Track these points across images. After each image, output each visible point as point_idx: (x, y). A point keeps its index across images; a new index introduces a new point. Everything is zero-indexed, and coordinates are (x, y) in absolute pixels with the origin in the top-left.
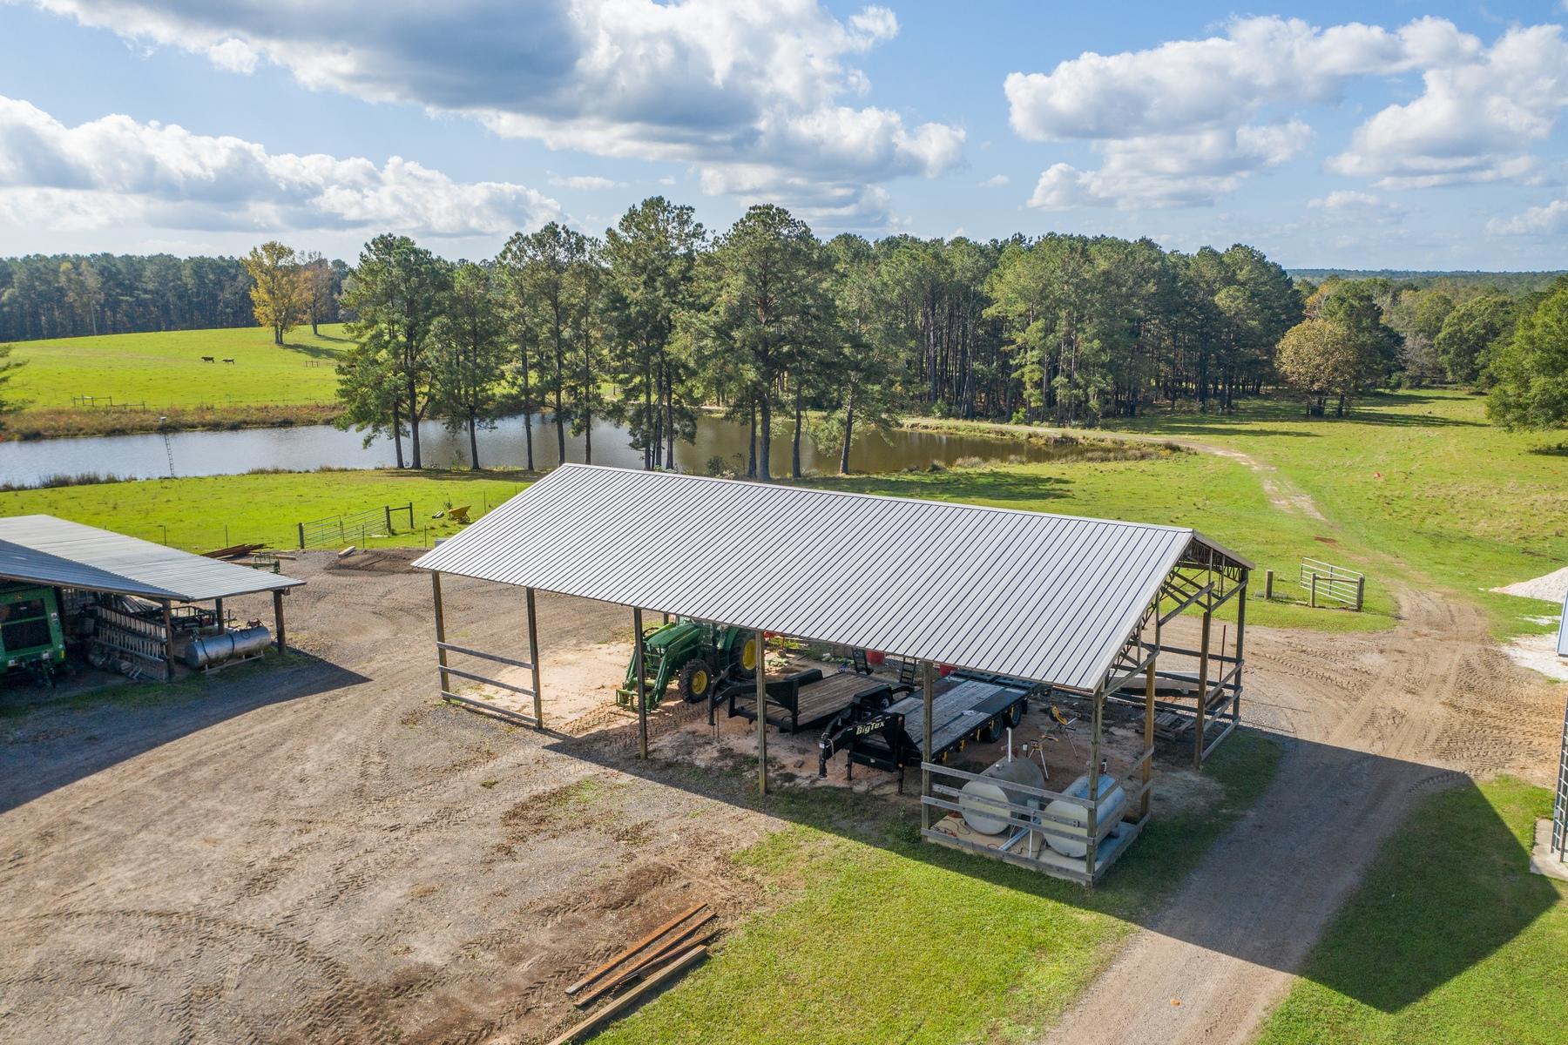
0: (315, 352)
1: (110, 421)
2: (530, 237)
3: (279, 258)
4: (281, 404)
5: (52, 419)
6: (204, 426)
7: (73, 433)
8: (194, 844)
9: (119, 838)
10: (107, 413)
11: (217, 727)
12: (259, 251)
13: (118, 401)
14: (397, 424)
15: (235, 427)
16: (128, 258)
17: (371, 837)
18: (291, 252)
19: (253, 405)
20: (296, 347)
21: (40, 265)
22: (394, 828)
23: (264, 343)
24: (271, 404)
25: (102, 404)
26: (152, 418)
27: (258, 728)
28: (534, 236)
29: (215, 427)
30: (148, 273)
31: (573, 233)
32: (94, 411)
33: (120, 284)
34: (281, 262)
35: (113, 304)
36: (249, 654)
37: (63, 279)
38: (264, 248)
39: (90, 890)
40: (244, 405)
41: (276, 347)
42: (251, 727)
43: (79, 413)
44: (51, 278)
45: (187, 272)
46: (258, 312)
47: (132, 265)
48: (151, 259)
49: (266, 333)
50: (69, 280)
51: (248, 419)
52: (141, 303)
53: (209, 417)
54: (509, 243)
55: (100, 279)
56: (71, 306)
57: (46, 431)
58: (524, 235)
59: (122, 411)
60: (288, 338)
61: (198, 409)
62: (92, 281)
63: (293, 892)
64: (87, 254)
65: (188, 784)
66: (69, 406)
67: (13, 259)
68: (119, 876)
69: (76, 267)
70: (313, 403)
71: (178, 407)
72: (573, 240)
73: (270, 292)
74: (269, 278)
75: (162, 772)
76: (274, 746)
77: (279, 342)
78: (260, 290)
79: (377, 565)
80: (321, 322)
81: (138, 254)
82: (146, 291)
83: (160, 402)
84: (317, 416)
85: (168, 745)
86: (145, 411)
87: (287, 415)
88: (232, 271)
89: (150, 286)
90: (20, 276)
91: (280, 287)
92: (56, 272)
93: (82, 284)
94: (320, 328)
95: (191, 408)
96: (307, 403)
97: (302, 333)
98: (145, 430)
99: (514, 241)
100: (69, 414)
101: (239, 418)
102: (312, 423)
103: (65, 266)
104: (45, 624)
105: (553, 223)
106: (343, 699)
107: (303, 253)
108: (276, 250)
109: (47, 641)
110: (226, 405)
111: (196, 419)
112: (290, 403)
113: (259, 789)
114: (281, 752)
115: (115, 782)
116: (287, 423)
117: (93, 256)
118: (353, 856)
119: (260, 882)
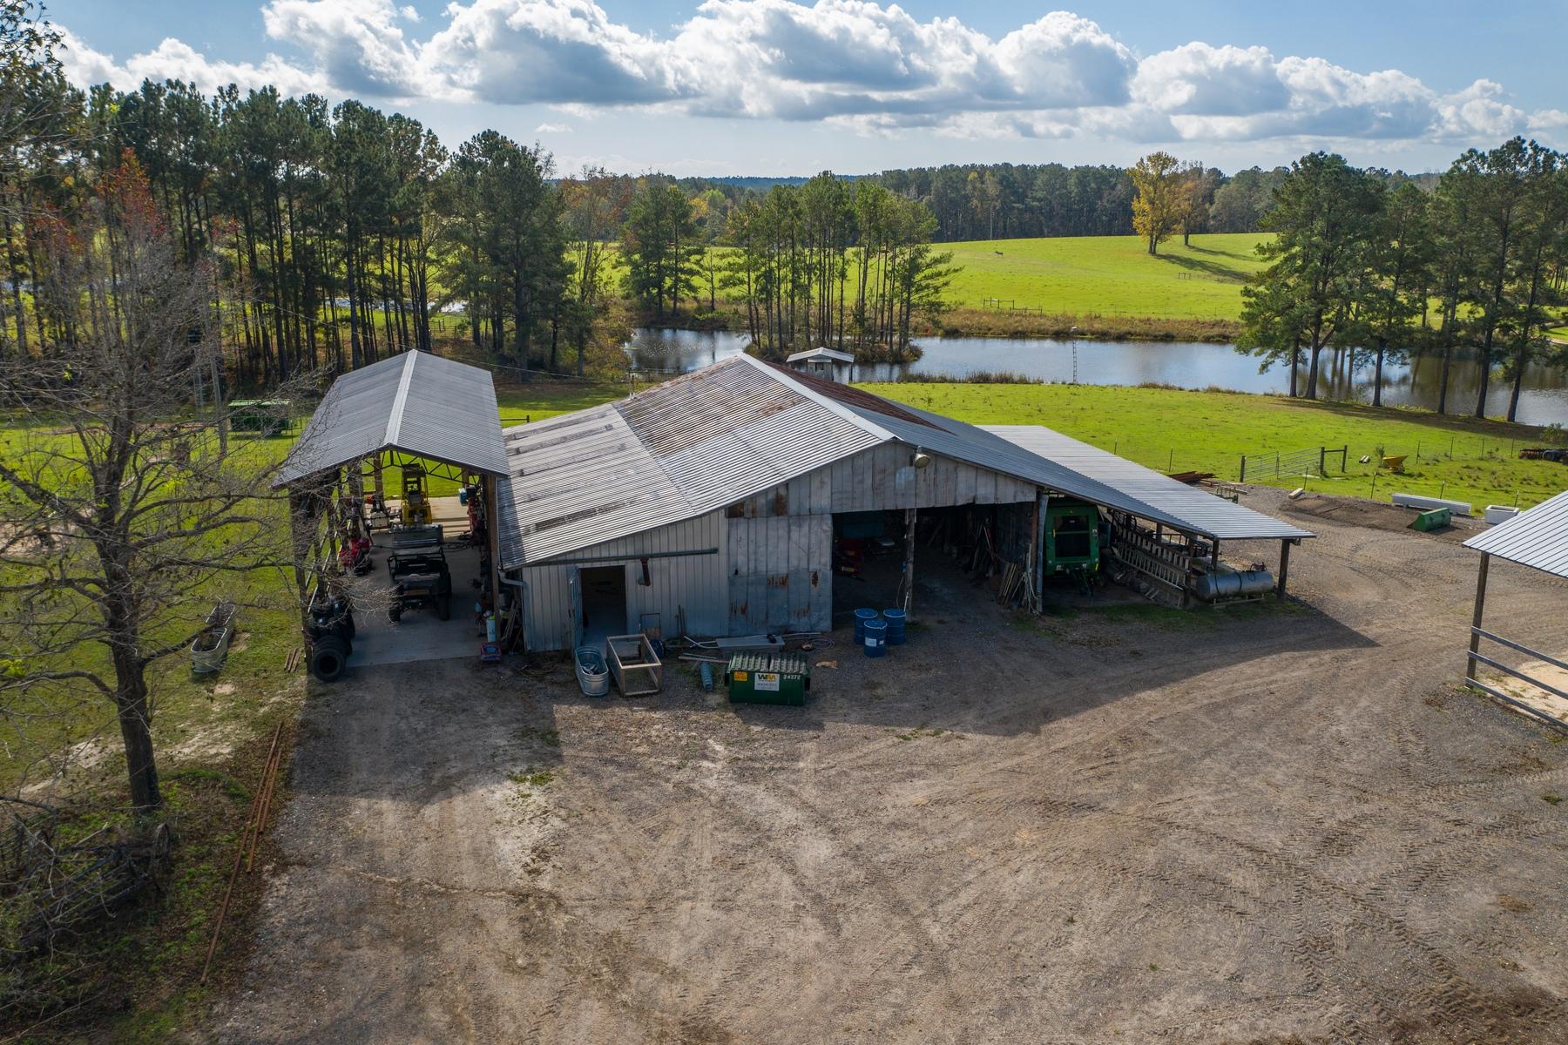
0: (1190, 264)
1: (1013, 323)
2: (1487, 154)
3: (1163, 168)
4: (1163, 318)
5: (967, 319)
6: (1093, 334)
7: (983, 333)
8: (1257, 783)
9: (1188, 759)
10: (1011, 315)
11: (1242, 666)
12: (1145, 161)
13: (1019, 305)
14: (1297, 351)
15: (1121, 338)
16: (1024, 167)
17: (1436, 825)
18: (1175, 162)
19: (1137, 316)
20: (1169, 258)
21: (953, 174)
22: (1458, 823)
23: (1138, 252)
24: (1153, 317)
25: (1006, 306)
26: (1049, 323)
27: (1279, 676)
28: (1493, 153)
29: (1102, 337)
30: (1039, 182)
31: (1542, 149)
32: (999, 313)
33: (1015, 193)
34: (1165, 173)
35: (1006, 210)
36: (1251, 595)
37: (969, 187)
38: (1149, 159)
39: (1180, 805)
40: (1128, 316)
41: (1151, 258)
42: (1272, 673)
43: (987, 314)
44: (960, 186)
45: (1072, 181)
46: (1137, 221)
47: (1027, 174)
48: (1043, 169)
49: (1140, 242)
50: (974, 188)
51: (1133, 330)
52: (1031, 210)
53: (1097, 326)
54: (1458, 162)
55: (999, 187)
56: (974, 210)
57: (963, 327)
58: (1480, 152)
59: (1023, 314)
60: (1161, 248)
61: (1086, 317)
62: (992, 189)
63: (1372, 863)
64: (991, 164)
65: (1232, 719)
66: (979, 307)
67: (932, 169)
68: (1200, 798)
69: (981, 176)
70: (1192, 318)
71: (1069, 314)
72: (1541, 158)
73: (1152, 202)
74: (1151, 188)
75: (1206, 702)
76: (1301, 698)
77: (1153, 252)
78: (1142, 200)
79: (1334, 514)
80: (1193, 232)
81: (1032, 164)
82: (1034, 199)
83: (1055, 308)
84: (1198, 332)
85: (1203, 675)
86: (1041, 316)
87: (1169, 329)
88: (1113, 180)
89: (1040, 194)
90: (937, 184)
91: (1162, 197)
92: (965, 181)
93: (984, 192)
94: (1192, 238)
95: (1081, 315)
96: (1187, 317)
97: (1174, 243)
98: (1041, 334)
99: (1464, 159)
100: (981, 314)
101: (1125, 328)
102: (1191, 339)
103: (973, 175)
104: (1085, 539)
105: (1519, 138)
106: (1354, 662)
107: (1184, 163)
108: (1161, 160)
109: (1086, 552)
110: (1112, 315)
111: (1085, 326)
112: (1171, 317)
113: (1300, 741)
114: (1310, 706)
115: (1167, 701)
116: (1168, 338)
117: (996, 165)
118: (1423, 841)
119: (1336, 842)
